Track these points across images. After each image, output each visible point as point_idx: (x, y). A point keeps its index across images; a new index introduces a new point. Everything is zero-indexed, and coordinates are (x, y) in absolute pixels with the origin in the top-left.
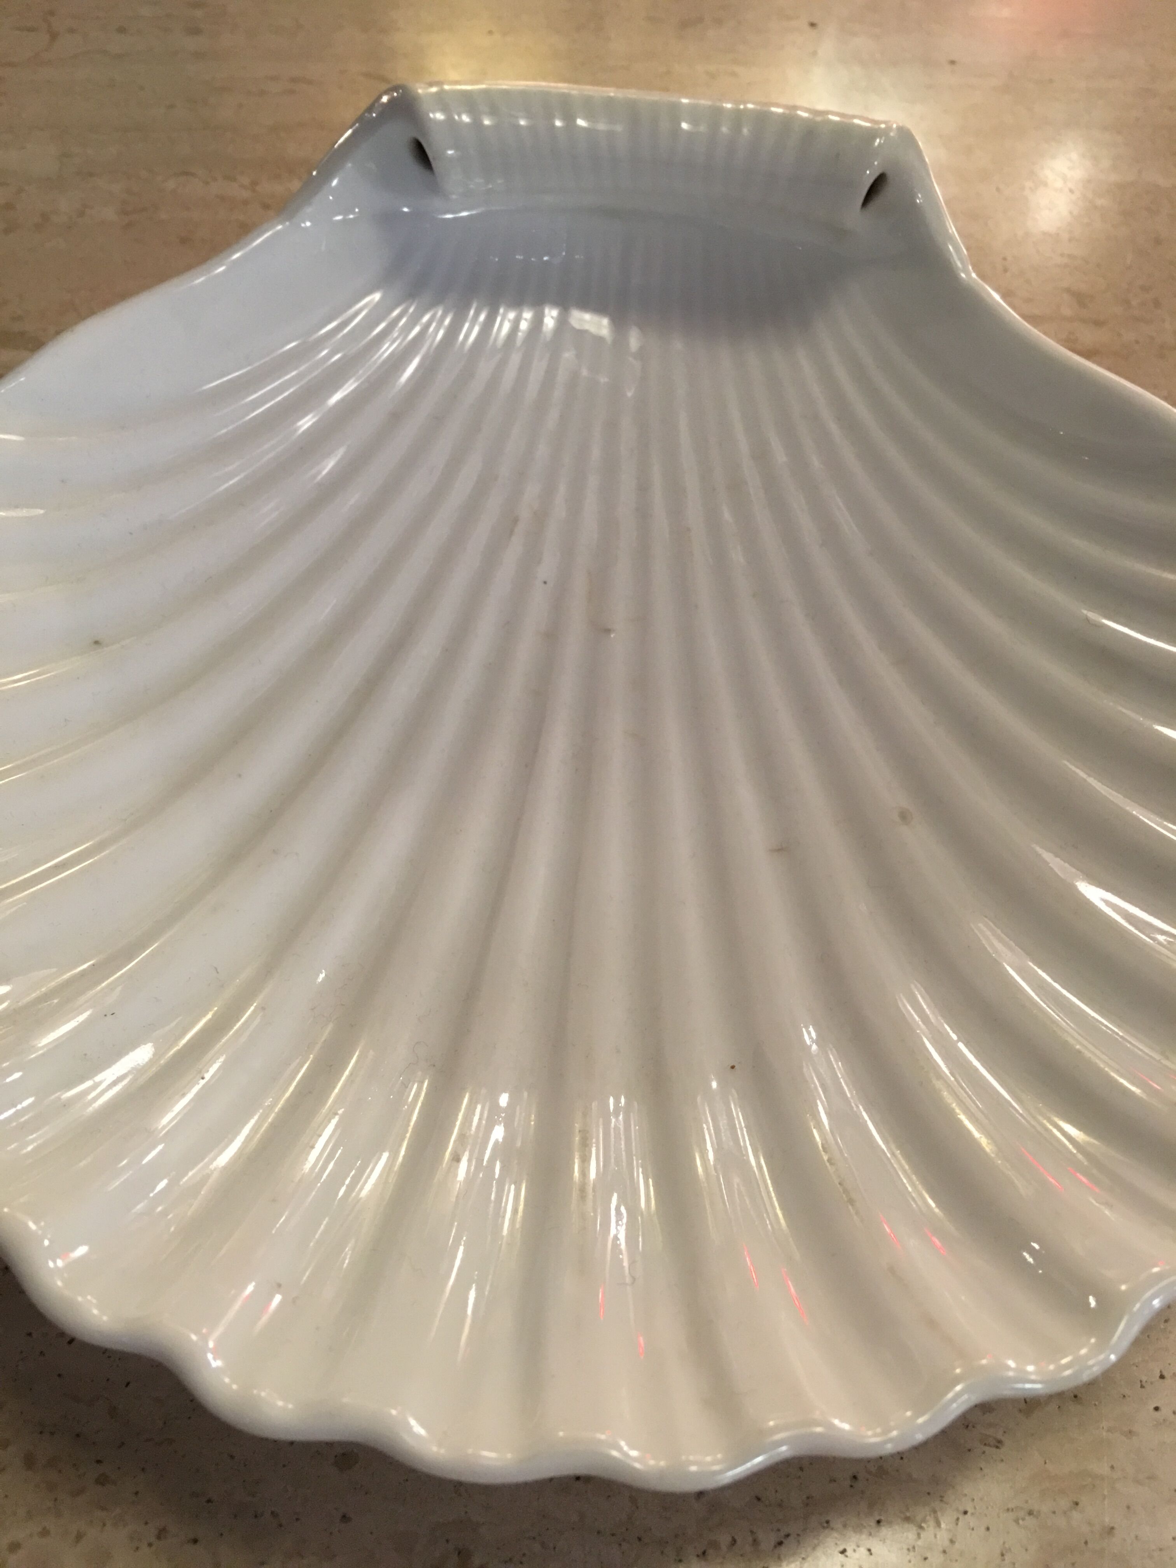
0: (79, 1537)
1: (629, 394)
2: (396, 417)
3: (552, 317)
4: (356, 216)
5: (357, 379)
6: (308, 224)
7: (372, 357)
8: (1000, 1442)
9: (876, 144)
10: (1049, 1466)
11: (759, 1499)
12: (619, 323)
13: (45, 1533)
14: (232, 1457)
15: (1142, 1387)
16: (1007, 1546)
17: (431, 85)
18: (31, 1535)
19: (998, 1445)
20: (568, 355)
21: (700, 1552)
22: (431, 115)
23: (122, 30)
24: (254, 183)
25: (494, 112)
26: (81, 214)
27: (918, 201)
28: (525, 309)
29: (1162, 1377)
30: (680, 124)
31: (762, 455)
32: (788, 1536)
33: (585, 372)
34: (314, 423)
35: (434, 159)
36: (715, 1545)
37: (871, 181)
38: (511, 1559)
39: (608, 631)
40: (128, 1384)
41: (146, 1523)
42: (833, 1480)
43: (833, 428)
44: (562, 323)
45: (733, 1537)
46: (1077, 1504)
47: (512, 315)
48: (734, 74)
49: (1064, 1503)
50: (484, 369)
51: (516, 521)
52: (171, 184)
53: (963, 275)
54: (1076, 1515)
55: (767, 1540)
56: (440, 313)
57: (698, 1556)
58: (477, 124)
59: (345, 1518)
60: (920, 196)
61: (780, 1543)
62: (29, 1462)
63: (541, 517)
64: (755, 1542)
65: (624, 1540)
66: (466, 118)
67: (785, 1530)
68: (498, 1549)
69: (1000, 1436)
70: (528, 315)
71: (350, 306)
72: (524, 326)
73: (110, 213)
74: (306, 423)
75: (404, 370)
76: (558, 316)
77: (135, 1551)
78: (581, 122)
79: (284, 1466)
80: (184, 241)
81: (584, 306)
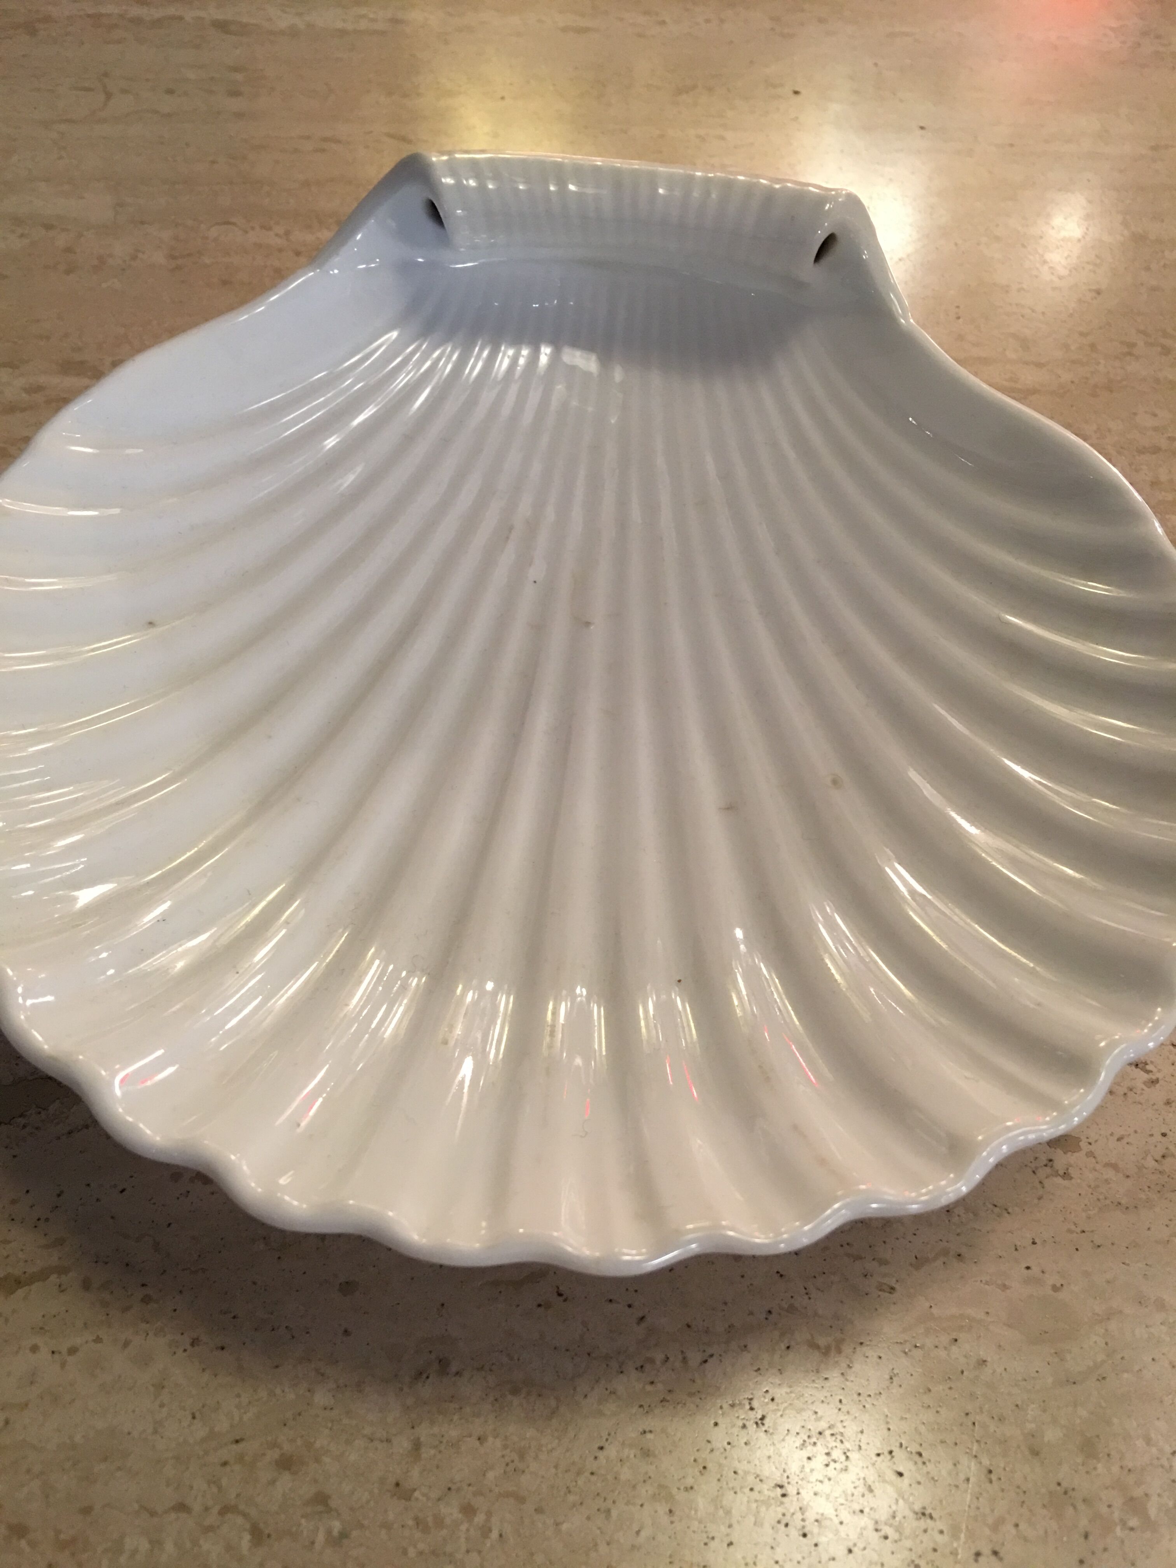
0: (126, 1344)
1: (613, 421)
2: (409, 438)
3: (546, 354)
4: (377, 264)
5: (376, 406)
6: (336, 271)
7: (389, 387)
8: (893, 1288)
9: (827, 208)
10: (935, 1311)
11: (689, 1326)
12: (605, 360)
13: (98, 1340)
14: (254, 1283)
15: (1016, 1249)
16: (895, 1372)
17: (443, 153)
18: (87, 1342)
19: (892, 1291)
20: (560, 388)
21: (639, 1364)
22: (443, 180)
23: (170, 92)
24: (287, 233)
25: (497, 177)
26: (134, 258)
27: (864, 257)
28: (524, 347)
29: (1034, 1243)
30: (657, 190)
31: (727, 476)
32: (712, 1356)
33: (574, 403)
34: (337, 442)
35: (445, 217)
36: (652, 1361)
37: (823, 240)
38: (482, 1367)
39: (588, 624)
40: (169, 1225)
41: (182, 1334)
42: (751, 1313)
43: (791, 454)
44: (555, 358)
45: (666, 1355)
46: (956, 1340)
47: (511, 352)
48: (722, 138)
49: (945, 1339)
50: (487, 397)
51: (511, 528)
52: (214, 232)
53: (903, 321)
54: (954, 1349)
55: (695, 1358)
56: (449, 349)
57: (637, 1369)
58: (482, 187)
59: (346, 1332)
60: (866, 252)
61: (706, 1361)
62: (86, 1285)
63: (532, 526)
64: (685, 1360)
65: (576, 1355)
66: (472, 183)
67: (710, 1351)
68: (473, 1359)
69: (893, 1283)
70: (525, 352)
71: (371, 343)
72: (522, 361)
73: (159, 258)
74: (331, 442)
75: (417, 399)
76: (551, 353)
77: (172, 1355)
78: (572, 187)
79: (297, 1291)
80: (225, 283)
81: (575, 344)
